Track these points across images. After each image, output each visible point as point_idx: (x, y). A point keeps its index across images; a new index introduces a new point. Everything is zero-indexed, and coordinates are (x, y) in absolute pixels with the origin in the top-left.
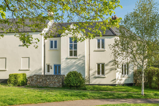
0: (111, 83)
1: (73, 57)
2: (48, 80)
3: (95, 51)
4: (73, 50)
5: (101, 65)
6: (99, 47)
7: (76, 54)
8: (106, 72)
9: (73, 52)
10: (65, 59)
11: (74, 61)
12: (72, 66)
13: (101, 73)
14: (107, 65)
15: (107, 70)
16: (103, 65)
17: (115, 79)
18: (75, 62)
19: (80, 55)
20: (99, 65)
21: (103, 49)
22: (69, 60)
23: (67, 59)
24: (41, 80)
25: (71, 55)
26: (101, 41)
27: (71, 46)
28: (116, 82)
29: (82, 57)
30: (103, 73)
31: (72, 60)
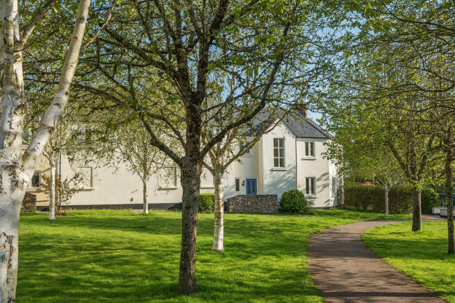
0: (324, 206)
1: (279, 168)
2: (259, 204)
3: (303, 159)
4: (279, 158)
5: (310, 180)
6: (307, 154)
7: (282, 165)
8: (317, 190)
9: (279, 161)
10: (269, 172)
11: (282, 174)
12: (280, 181)
13: (310, 191)
14: (318, 180)
15: (319, 187)
16: (313, 179)
17: (329, 200)
18: (284, 176)
19: (289, 165)
20: (307, 180)
21: (312, 158)
22: (275, 173)
23: (272, 170)
24: (249, 203)
25: (276, 165)
26: (309, 145)
27: (276, 151)
28: (329, 204)
29: (292, 169)
30: (313, 192)
31: (280, 172)
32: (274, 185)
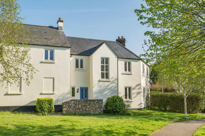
0: (138, 107)
1: (105, 79)
2: (88, 106)
3: (123, 74)
4: (105, 72)
5: (128, 89)
6: (126, 70)
7: (107, 77)
8: (133, 96)
9: (105, 75)
10: (97, 82)
11: (107, 84)
12: (105, 90)
13: (128, 97)
14: (134, 89)
15: (134, 94)
16: (130, 89)
17: (141, 104)
18: (108, 86)
19: (112, 78)
20: (126, 89)
21: (129, 73)
22: (101, 83)
23: (100, 81)
24: (80, 106)
25: (103, 77)
26: (127, 64)
27: (102, 67)
28: (141, 106)
29: (114, 80)
30: (130, 97)
31: (105, 83)
32: (101, 92)
